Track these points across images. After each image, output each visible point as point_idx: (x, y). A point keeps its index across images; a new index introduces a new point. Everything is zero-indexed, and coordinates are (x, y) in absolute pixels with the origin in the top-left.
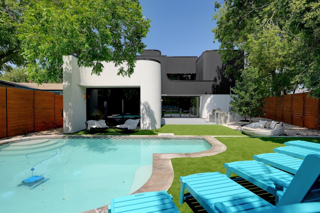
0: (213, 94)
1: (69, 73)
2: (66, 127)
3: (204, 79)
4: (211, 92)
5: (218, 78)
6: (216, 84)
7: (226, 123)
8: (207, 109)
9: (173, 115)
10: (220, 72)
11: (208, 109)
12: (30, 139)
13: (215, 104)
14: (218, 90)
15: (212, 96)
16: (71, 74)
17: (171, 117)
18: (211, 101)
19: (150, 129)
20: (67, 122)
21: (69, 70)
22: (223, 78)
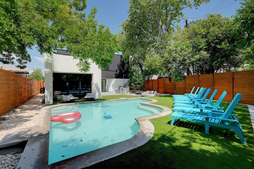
0: (115, 78)
1: (50, 63)
2: (48, 101)
3: (110, 70)
4: (115, 77)
5: (118, 70)
6: (117, 73)
7: (127, 93)
8: (112, 87)
12: (57, 107)
13: (117, 84)
14: (119, 76)
15: (115, 79)
16: (52, 63)
18: (114, 82)
19: (99, 98)
20: (48, 98)
21: (50, 61)
22: (120, 70)
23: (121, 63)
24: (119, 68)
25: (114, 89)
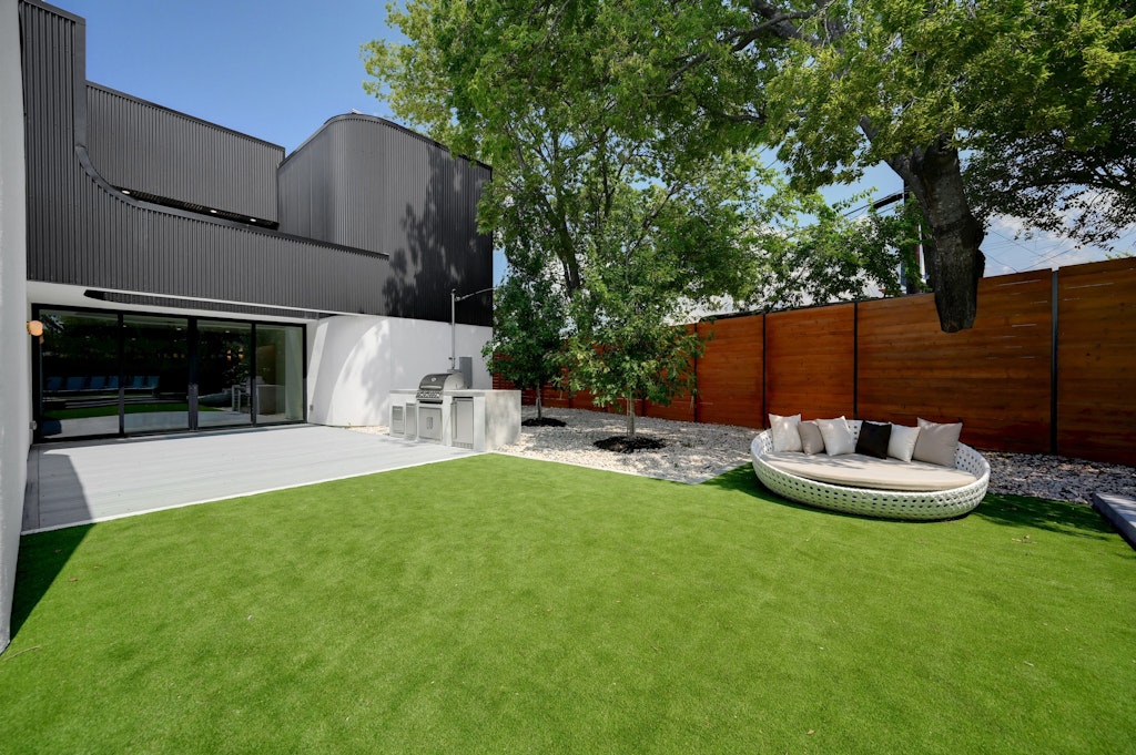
0: (390, 315)
4: (383, 307)
5: (408, 256)
6: (402, 280)
8: (364, 382)
9: (133, 421)
10: (416, 232)
11: (370, 384)
15: (386, 324)
17: (121, 435)
22: (430, 258)
23: (433, 207)
24: (423, 245)
25: (378, 406)
